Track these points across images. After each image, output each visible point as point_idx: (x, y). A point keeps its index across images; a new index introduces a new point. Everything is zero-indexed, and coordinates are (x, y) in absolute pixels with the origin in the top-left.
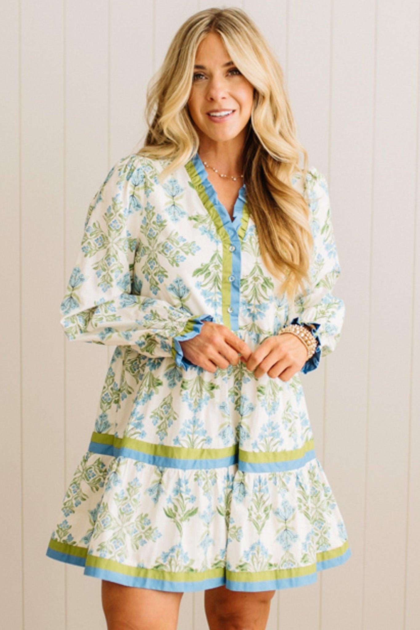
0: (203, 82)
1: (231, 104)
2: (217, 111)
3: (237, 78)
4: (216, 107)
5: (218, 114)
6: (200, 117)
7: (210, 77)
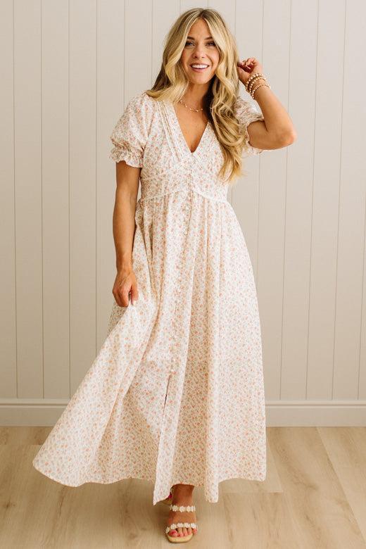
0: (192, 47)
1: (207, 62)
2: (197, 64)
3: (212, 47)
4: (197, 62)
5: (198, 67)
6: (187, 67)
7: (197, 44)
